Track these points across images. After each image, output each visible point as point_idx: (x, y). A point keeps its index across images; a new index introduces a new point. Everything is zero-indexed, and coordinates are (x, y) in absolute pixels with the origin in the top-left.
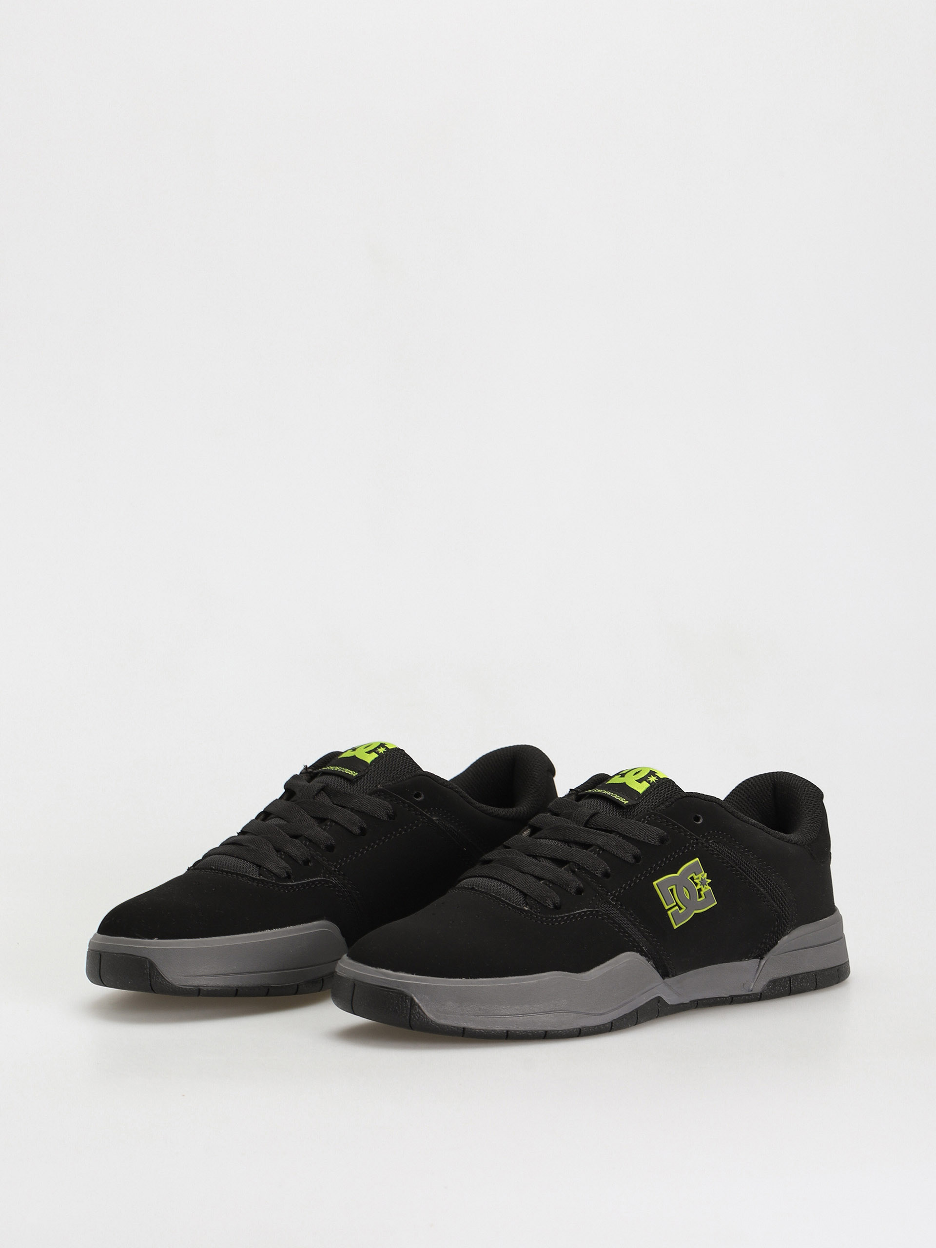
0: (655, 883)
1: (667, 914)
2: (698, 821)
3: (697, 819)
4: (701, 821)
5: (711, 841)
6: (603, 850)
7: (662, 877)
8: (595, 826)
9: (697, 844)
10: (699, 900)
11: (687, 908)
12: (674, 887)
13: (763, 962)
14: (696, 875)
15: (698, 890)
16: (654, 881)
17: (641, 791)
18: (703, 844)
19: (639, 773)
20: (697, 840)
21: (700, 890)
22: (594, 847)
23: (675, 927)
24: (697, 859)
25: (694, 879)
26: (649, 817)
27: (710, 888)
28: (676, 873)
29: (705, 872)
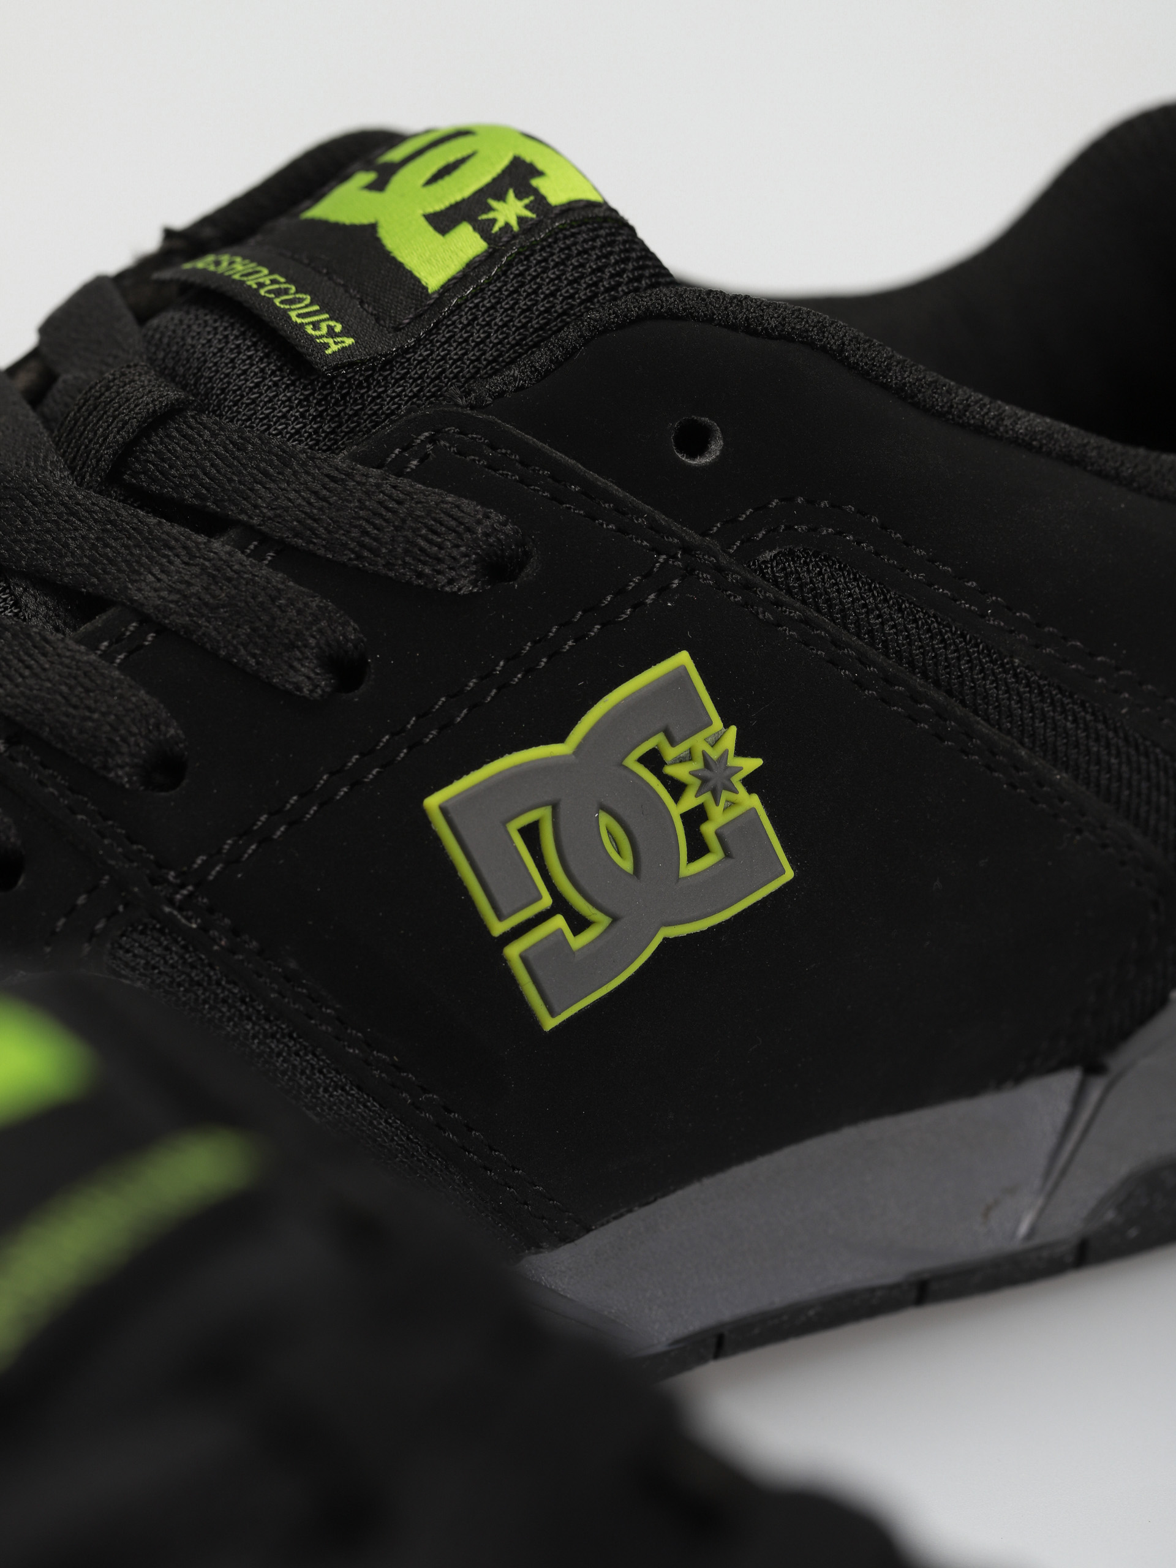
0: (433, 802)
1: (504, 960)
2: (700, 449)
3: (695, 442)
4: (716, 448)
5: (768, 555)
6: (162, 630)
7: (478, 766)
8: (155, 480)
9: (688, 572)
10: (688, 869)
11: (615, 919)
12: (543, 814)
13: (1096, 1089)
14: (673, 743)
15: (685, 817)
16: (430, 793)
17: (433, 278)
18: (719, 569)
19: (457, 174)
20: (687, 549)
21: (695, 818)
22: (111, 612)
23: (550, 1023)
24: (683, 658)
25: (663, 763)
26: (431, 440)
27: (754, 801)
28: (561, 738)
29: (726, 726)
